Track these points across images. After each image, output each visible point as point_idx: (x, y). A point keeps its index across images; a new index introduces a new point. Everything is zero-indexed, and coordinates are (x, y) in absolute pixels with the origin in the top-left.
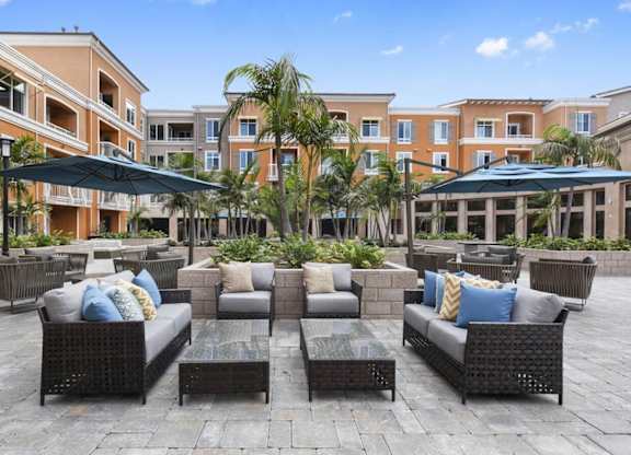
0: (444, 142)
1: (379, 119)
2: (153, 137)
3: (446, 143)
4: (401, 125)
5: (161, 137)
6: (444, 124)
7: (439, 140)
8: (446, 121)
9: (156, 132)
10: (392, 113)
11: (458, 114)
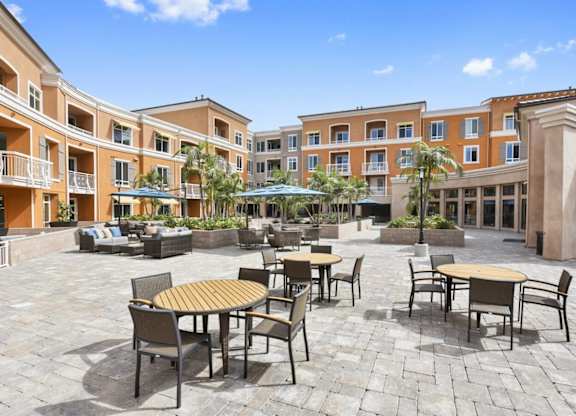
0: (476, 136)
1: (412, 123)
2: (258, 150)
3: (477, 137)
4: (434, 126)
5: (263, 150)
6: (475, 122)
7: (470, 135)
8: (477, 118)
9: (260, 147)
10: (425, 116)
11: (489, 110)
